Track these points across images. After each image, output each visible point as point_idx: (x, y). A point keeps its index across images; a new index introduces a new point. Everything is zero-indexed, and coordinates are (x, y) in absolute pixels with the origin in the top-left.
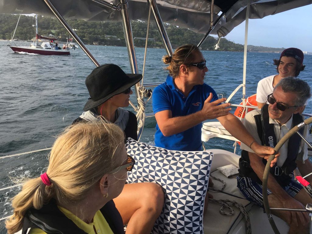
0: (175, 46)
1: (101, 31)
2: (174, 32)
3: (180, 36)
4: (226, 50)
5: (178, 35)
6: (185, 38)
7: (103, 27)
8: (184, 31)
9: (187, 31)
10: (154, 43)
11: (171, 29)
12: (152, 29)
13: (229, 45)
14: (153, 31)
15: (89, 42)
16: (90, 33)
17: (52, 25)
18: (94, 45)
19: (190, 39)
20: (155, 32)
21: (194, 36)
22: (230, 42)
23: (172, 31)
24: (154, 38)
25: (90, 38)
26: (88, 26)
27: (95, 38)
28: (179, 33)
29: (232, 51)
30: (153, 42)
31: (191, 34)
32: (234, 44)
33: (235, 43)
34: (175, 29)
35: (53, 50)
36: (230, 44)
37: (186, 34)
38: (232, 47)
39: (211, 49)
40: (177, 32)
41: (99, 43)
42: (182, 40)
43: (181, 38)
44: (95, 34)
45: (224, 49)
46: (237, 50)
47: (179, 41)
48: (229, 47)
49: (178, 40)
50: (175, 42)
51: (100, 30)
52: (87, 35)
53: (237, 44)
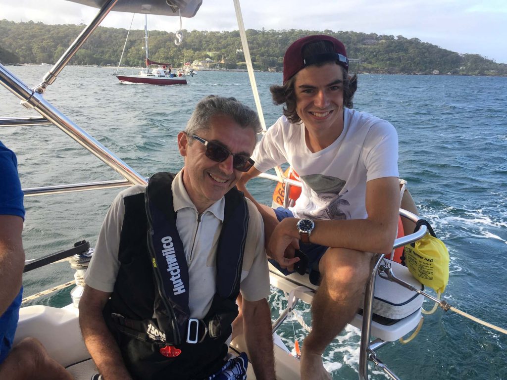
0: (394, 69)
1: (278, 51)
2: (391, 47)
3: (401, 54)
4: (482, 74)
5: (399, 52)
6: (411, 57)
7: (279, 45)
8: (408, 45)
9: (413, 45)
10: (359, 66)
11: (385, 42)
12: (354, 44)
13: (487, 65)
14: (356, 46)
15: (262, 69)
16: (262, 55)
17: (206, 45)
18: (269, 71)
19: (419, 58)
20: (360, 48)
21: (425, 53)
22: (487, 61)
23: (389, 46)
24: (360, 58)
25: (264, 61)
26: (258, 44)
27: (271, 61)
28: (399, 49)
29: (493, 76)
30: (357, 64)
31: (421, 49)
32: (495, 63)
33: (497, 62)
34: (392, 43)
35: (168, 77)
36: (488, 63)
37: (413, 50)
38: (492, 70)
39: (455, 72)
40: (396, 47)
41: (276, 68)
42: (405, 59)
43: (403, 56)
44: (269, 56)
45: (477, 72)
46: (501, 74)
47: (400, 62)
48: (487, 70)
49: (399, 59)
50: (394, 63)
51: (276, 49)
52: (259, 57)
53: (500, 65)
